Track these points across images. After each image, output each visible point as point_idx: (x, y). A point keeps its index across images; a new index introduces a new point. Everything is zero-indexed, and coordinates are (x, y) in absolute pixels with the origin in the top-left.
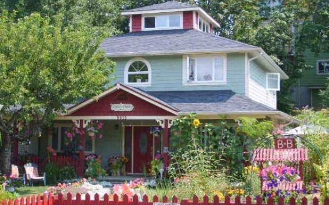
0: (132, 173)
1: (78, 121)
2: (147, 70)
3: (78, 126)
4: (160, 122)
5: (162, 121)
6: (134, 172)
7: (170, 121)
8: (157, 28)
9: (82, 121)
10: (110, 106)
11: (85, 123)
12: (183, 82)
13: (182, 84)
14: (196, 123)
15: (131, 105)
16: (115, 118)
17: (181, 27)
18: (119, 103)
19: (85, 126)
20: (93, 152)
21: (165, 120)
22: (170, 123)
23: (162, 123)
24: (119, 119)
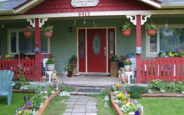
0: (86, 73)
1: (33, 20)
3: (34, 25)
6: (88, 72)
7: (143, 17)
9: (37, 20)
11: (41, 22)
16: (75, 14)
19: (41, 25)
20: (49, 53)
21: (137, 15)
22: (143, 19)
23: (133, 19)
24: (81, 15)
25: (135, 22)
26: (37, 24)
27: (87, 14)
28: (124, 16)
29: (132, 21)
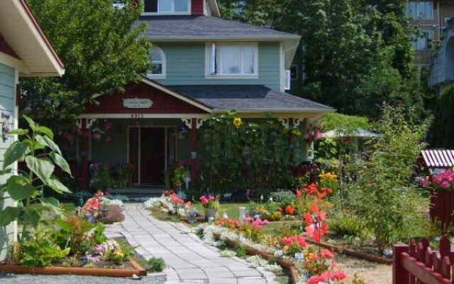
0: (139, 184)
2: (160, 60)
4: (187, 121)
5: (189, 120)
6: (142, 182)
7: (199, 120)
8: (159, 13)
9: (84, 120)
10: (122, 102)
11: (89, 123)
12: (206, 74)
13: (204, 77)
14: (237, 122)
15: (149, 101)
16: (128, 116)
17: (189, 12)
18: (134, 98)
19: (88, 126)
21: (193, 119)
22: (199, 122)
23: (189, 123)
24: (134, 117)
25: (190, 126)
26: (84, 125)
27: (141, 116)
28: (180, 119)
29: (187, 125)
